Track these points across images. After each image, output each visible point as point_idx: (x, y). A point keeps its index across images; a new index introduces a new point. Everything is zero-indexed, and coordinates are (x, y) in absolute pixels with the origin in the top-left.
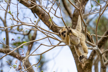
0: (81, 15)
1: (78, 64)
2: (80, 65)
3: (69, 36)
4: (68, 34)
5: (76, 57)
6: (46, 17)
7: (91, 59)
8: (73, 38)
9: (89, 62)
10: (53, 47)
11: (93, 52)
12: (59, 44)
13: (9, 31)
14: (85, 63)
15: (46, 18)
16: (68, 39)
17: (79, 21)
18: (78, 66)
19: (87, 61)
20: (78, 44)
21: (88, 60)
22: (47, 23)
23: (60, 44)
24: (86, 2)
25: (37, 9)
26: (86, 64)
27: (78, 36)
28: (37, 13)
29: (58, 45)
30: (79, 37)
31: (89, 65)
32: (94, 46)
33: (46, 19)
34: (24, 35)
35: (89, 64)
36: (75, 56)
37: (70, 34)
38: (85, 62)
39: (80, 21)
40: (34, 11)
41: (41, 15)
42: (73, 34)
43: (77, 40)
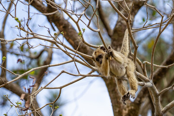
0: (129, 29)
1: (116, 109)
2: (119, 111)
3: (108, 61)
4: (107, 59)
5: (114, 98)
6: (70, 30)
7: (138, 102)
8: (114, 65)
9: (134, 107)
10: (82, 77)
11: (142, 92)
12: (91, 73)
13: (7, 50)
14: (127, 109)
15: (71, 32)
16: (107, 66)
17: (126, 40)
18: (116, 112)
19: (131, 106)
20: (122, 75)
21: (133, 104)
22: (70, 40)
23: (93, 74)
24: (136, 11)
25: (57, 17)
26: (129, 110)
27: (123, 63)
28: (56, 22)
29: (90, 75)
30: (124, 65)
31: (133, 112)
32: (146, 81)
33: (70, 34)
34: (32, 59)
35: (134, 110)
36: (113, 96)
37: (111, 59)
38: (128, 107)
39: (128, 39)
40: (51, 19)
41: (61, 27)
42: (115, 58)
43: (122, 69)
